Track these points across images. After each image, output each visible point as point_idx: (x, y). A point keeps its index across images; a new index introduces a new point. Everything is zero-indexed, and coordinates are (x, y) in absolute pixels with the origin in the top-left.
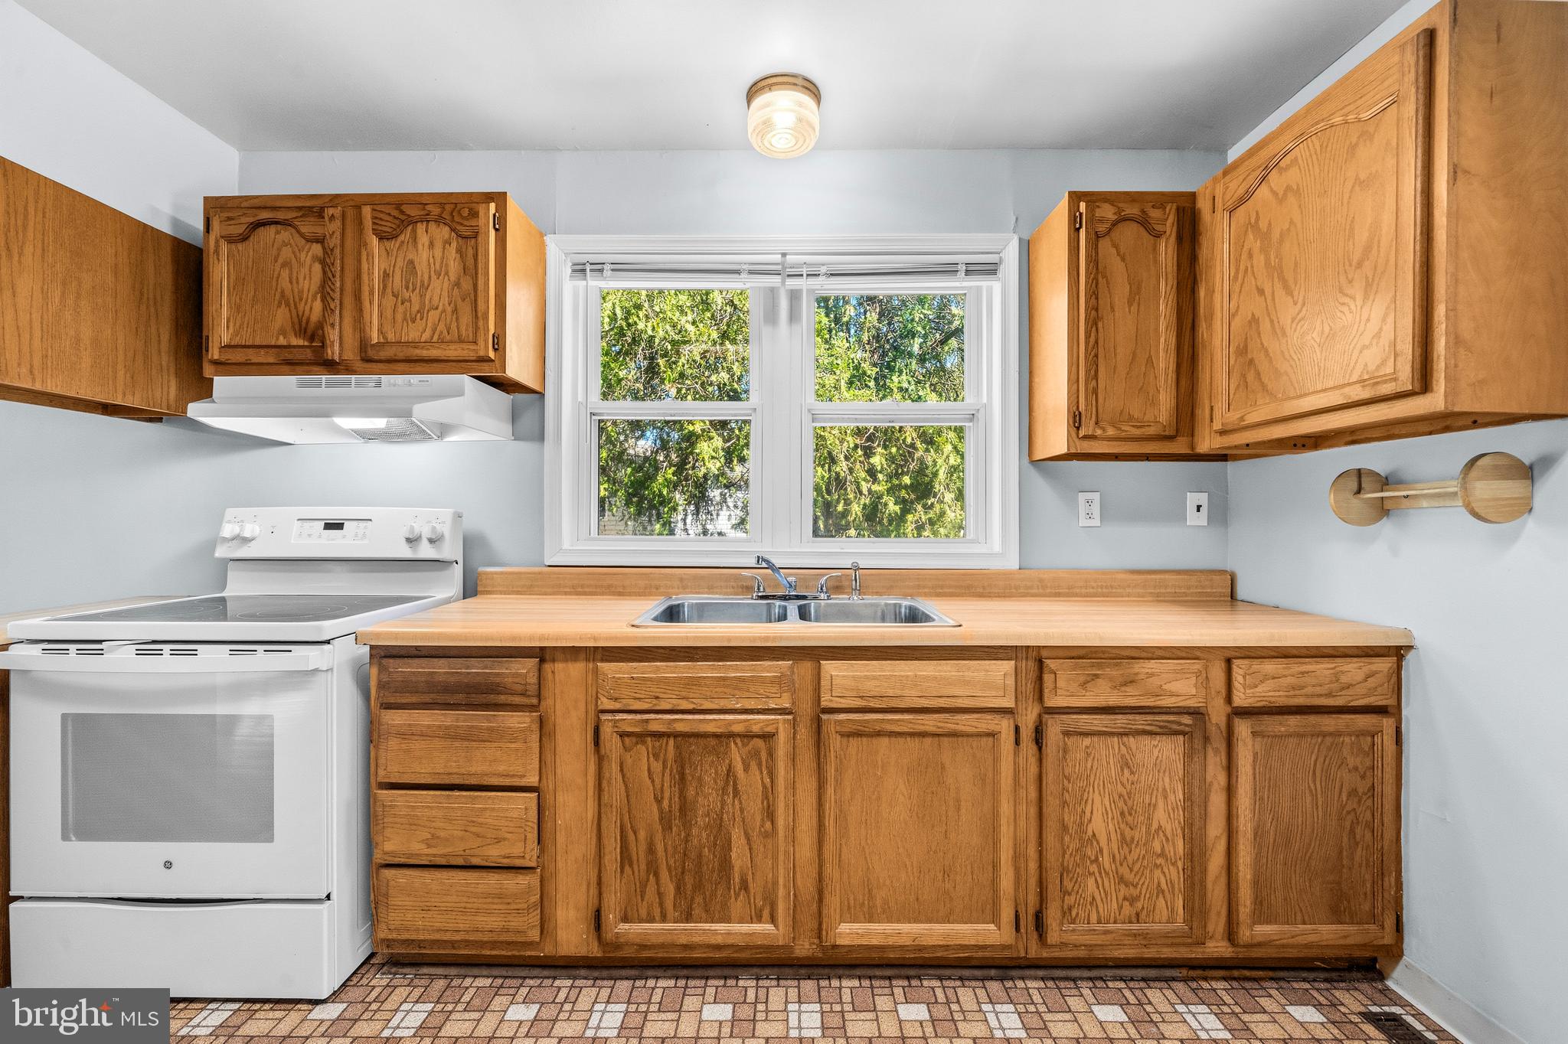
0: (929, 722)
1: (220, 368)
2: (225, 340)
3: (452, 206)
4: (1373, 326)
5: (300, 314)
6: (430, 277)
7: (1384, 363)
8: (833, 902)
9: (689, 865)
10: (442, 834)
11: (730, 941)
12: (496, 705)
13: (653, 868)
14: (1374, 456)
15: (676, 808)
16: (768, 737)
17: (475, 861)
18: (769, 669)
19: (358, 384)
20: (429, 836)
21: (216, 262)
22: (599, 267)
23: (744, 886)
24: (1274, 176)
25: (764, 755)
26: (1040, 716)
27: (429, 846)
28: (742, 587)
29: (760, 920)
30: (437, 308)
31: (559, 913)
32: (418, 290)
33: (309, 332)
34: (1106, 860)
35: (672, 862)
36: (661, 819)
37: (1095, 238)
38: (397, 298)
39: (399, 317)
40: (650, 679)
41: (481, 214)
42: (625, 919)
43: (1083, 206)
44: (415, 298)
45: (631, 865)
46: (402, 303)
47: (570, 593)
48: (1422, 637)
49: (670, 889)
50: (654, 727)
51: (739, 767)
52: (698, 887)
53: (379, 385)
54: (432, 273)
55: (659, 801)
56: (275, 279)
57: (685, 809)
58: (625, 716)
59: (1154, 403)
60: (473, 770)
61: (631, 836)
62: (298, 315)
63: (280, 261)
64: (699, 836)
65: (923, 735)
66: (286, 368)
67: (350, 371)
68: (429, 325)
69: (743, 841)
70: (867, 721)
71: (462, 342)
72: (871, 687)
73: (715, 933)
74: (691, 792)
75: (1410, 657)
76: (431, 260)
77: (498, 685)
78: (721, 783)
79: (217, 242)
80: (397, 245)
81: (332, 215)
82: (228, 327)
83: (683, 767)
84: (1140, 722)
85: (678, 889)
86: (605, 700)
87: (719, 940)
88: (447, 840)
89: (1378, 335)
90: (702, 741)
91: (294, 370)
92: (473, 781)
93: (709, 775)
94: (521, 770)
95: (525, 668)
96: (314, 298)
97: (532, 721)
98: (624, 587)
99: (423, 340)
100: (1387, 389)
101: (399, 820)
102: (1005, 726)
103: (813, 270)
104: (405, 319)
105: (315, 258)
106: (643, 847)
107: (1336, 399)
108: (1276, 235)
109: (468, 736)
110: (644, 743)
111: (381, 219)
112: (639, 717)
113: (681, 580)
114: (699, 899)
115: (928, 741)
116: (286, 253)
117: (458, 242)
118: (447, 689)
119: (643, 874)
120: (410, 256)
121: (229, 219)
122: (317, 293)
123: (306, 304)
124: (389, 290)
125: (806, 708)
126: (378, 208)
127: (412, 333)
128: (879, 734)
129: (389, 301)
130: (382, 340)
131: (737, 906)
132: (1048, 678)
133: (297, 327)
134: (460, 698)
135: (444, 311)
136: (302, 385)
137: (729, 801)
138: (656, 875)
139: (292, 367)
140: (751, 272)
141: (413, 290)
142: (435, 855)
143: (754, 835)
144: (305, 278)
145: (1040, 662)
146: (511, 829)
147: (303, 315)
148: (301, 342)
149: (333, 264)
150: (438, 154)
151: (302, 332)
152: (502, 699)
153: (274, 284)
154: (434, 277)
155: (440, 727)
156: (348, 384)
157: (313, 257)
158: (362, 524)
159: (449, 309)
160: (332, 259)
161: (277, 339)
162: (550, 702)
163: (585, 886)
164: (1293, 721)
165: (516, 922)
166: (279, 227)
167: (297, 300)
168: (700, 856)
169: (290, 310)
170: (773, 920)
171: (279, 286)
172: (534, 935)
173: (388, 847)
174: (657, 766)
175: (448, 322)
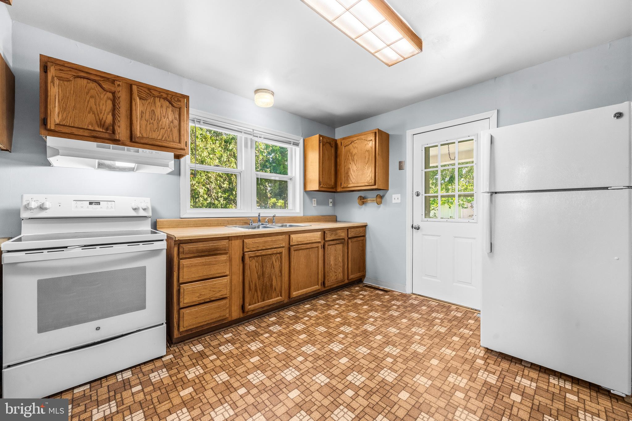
0: (308, 246)
1: (50, 133)
2: (57, 121)
3: (171, 96)
4: (369, 174)
5: (101, 119)
6: (161, 117)
7: (370, 180)
8: (292, 288)
9: (264, 287)
10: (203, 293)
11: (273, 303)
12: (217, 254)
13: (256, 290)
14: (362, 194)
15: (261, 274)
16: (281, 253)
17: (213, 299)
18: (280, 237)
19: (128, 150)
20: (199, 295)
21: (52, 86)
22: (199, 121)
23: (275, 289)
24: (353, 143)
25: (279, 258)
26: (324, 243)
27: (199, 298)
28: (244, 222)
29: (278, 297)
30: (164, 129)
31: (232, 308)
32: (156, 121)
33: (105, 127)
34: (333, 269)
35: (260, 288)
36: (258, 277)
37: (323, 145)
38: (147, 122)
39: (148, 129)
40: (257, 242)
41: (182, 101)
42: (250, 305)
43: (321, 138)
44: (155, 123)
45: (251, 291)
46: (150, 124)
47: (193, 227)
48: (368, 224)
49: (259, 294)
50: (257, 254)
51: (274, 261)
52: (266, 292)
53: (138, 152)
54: (162, 116)
55: (257, 273)
56: (86, 102)
57: (263, 274)
58: (250, 253)
59: (331, 181)
60: (211, 273)
61: (251, 284)
62: (99, 119)
63: (89, 95)
64: (266, 279)
65: (307, 249)
66: (93, 139)
67: (124, 144)
68: (161, 133)
69: (275, 279)
70: (298, 247)
71: (174, 142)
72: (299, 239)
73: (270, 302)
74: (264, 269)
75: (367, 227)
76: (162, 112)
77: (218, 248)
78: (271, 266)
79: (53, 78)
80: (147, 103)
81: (119, 84)
82: (58, 116)
83: (263, 264)
84: (338, 242)
85: (261, 294)
86: (246, 249)
87: (271, 303)
88: (205, 295)
89: (369, 176)
90: (267, 256)
91: (95, 140)
92: (211, 277)
93: (268, 264)
94: (225, 271)
95: (225, 242)
96: (108, 114)
97: (227, 257)
98: (210, 224)
99: (158, 139)
100: (371, 184)
101: (189, 292)
102: (320, 245)
103: (260, 136)
104: (151, 130)
105: (108, 98)
106: (254, 285)
107: (363, 185)
108: (353, 154)
109: (209, 264)
110: (254, 259)
111: (141, 92)
112: (254, 252)
113: (228, 221)
114: (266, 295)
115: (308, 250)
116: (92, 92)
117: (172, 108)
118: (203, 251)
119: (254, 292)
120: (153, 108)
121: (60, 70)
122: (109, 112)
123: (103, 115)
124: (144, 118)
125: (287, 246)
126: (140, 87)
127: (154, 135)
128: (300, 250)
129: (144, 122)
130: (141, 136)
131: (274, 295)
132: (326, 235)
133: (99, 123)
134: (206, 253)
135: (167, 130)
136: (98, 146)
137: (272, 270)
138: (257, 292)
139: (95, 139)
140: (245, 133)
141: (154, 120)
142: (200, 300)
143: (277, 277)
144: (103, 105)
145: (324, 232)
146: (223, 287)
147: (102, 119)
148: (101, 130)
149: (119, 103)
150: (133, 61)
151: (102, 126)
152: (219, 252)
153: (86, 104)
154: (163, 118)
155: (200, 262)
156: (124, 150)
157: (107, 97)
158: (109, 203)
159: (169, 130)
160: (119, 101)
161: (88, 126)
162: (231, 251)
163: (239, 299)
164: (355, 239)
165: (223, 314)
166: (89, 81)
167: (99, 113)
168: (266, 284)
169: (95, 116)
170: (281, 296)
171: (89, 105)
172: (227, 315)
173: (185, 301)
174: (257, 264)
175: (169, 135)
